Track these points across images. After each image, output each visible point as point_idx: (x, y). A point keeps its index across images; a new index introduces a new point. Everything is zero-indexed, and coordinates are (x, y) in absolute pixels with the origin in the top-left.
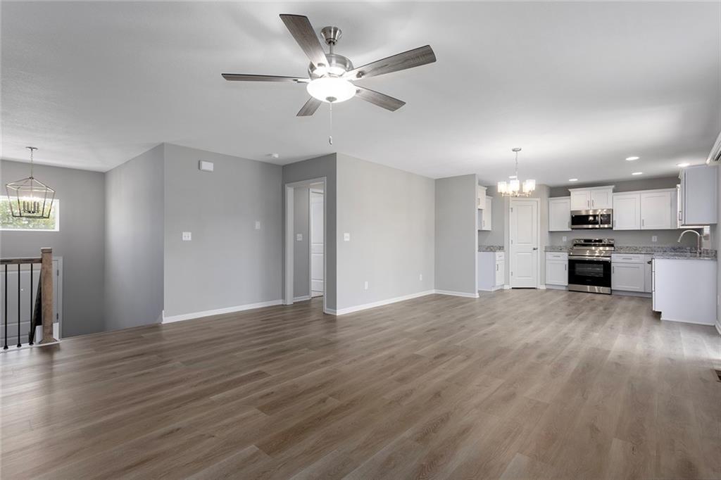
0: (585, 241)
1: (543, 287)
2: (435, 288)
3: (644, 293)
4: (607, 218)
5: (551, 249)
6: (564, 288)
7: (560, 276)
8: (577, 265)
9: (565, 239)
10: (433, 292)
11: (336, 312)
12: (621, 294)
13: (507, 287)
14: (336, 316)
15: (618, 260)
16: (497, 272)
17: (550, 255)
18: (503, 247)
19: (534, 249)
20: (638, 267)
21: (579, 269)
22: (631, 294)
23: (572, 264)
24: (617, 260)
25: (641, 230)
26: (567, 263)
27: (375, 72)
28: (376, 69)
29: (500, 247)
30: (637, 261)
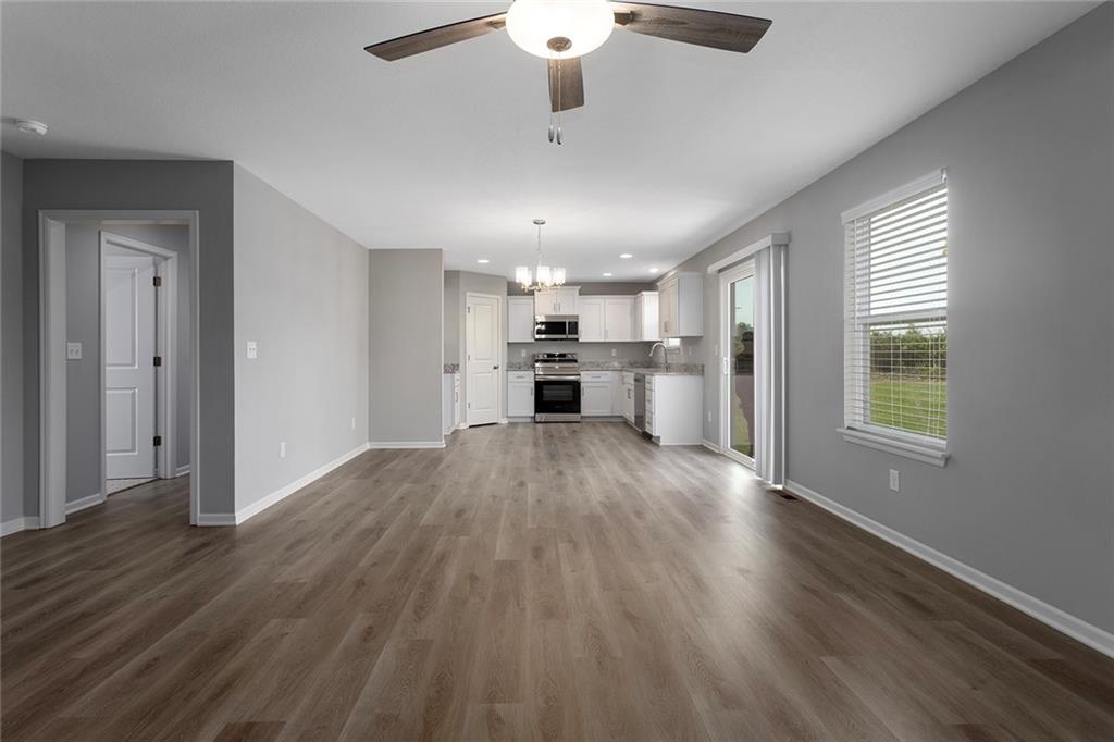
0: (549, 355)
1: (504, 421)
2: (370, 440)
3: (612, 417)
4: (574, 327)
5: (512, 366)
6: (528, 420)
7: (525, 404)
8: (545, 387)
9: (524, 353)
10: (367, 446)
11: (234, 518)
12: (591, 420)
13: (463, 426)
14: (235, 526)
15: (589, 379)
16: (456, 404)
17: (513, 375)
18: (458, 365)
19: (495, 368)
20: (605, 387)
21: (548, 392)
22: (600, 420)
23: (539, 386)
24: (586, 378)
25: (605, 343)
26: (533, 385)
27: (652, 27)
28: (660, 21)
29: (454, 366)
30: (606, 379)
